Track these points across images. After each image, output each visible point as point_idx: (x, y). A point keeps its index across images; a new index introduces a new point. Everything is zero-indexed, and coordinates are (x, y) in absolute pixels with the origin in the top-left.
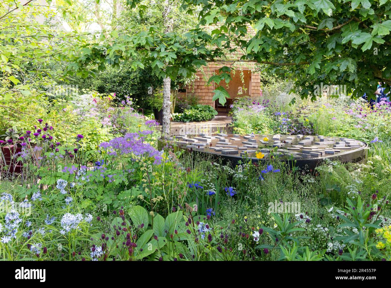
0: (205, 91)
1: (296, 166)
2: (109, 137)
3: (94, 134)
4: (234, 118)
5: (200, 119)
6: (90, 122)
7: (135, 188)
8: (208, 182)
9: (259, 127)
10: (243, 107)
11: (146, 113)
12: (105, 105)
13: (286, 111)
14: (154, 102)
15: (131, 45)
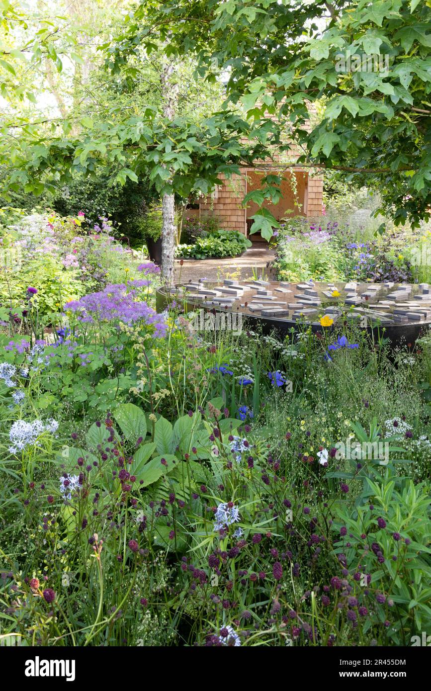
0: (230, 207)
1: (385, 338)
2: (75, 285)
3: (51, 281)
4: (280, 253)
5: (223, 255)
6: (44, 261)
7: (125, 375)
8: (241, 363)
9: (320, 268)
10: (294, 234)
11: (134, 245)
12: (66, 232)
13: (365, 241)
14: (147, 227)
15: (115, 142)
